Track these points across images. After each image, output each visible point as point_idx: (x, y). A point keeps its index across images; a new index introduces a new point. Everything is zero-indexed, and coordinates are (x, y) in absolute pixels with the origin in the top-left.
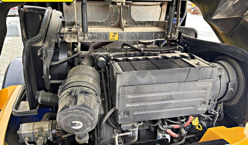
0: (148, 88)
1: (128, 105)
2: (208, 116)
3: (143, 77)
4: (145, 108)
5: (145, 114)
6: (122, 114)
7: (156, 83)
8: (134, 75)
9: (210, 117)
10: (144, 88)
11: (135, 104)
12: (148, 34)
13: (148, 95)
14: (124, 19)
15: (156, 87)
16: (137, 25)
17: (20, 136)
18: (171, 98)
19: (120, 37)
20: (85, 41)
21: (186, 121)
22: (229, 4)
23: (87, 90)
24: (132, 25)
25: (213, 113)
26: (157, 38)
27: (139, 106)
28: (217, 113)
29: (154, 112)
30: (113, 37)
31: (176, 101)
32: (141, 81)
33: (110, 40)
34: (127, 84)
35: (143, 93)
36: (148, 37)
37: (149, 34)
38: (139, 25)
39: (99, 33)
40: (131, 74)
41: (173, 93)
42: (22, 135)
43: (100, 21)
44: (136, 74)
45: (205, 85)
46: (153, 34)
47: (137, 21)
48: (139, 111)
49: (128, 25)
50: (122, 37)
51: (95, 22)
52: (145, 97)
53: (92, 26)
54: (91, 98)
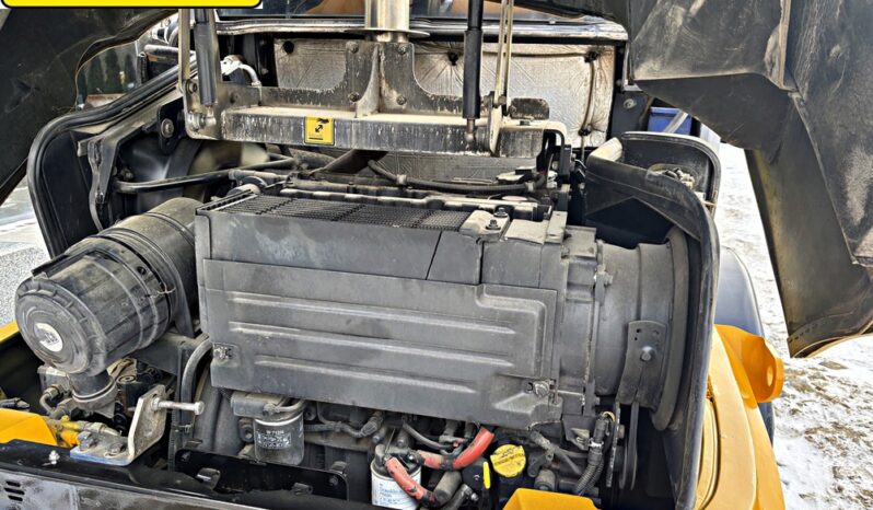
0: (294, 280)
1: (239, 328)
2: (564, 454)
3: (276, 237)
4: (291, 350)
5: (292, 371)
6: (218, 353)
7: (321, 267)
8: (246, 226)
9: (572, 459)
10: (282, 277)
11: (260, 329)
12: (428, 132)
13: (299, 305)
14: (390, 88)
15: (323, 282)
16: (435, 108)
17: (42, 381)
18: (379, 332)
19: (339, 135)
20: (237, 140)
21: (465, 447)
22: (673, 20)
23: (116, 252)
24: (420, 108)
25: (578, 442)
26: (464, 150)
27: (271, 338)
28: (594, 444)
29: (323, 370)
30: (317, 130)
31: (401, 350)
32: (271, 249)
33: (308, 140)
34: (227, 254)
35: (280, 294)
36: (431, 141)
37: (432, 130)
38: (442, 109)
39: (276, 117)
40: (238, 222)
41: (388, 316)
42: (48, 380)
43: (318, 91)
44: (253, 223)
45: (507, 309)
46: (446, 133)
47: (433, 96)
48: (272, 355)
49: (404, 107)
50: (345, 136)
51: (305, 92)
52: (287, 310)
53: (296, 102)
54: (115, 273)
